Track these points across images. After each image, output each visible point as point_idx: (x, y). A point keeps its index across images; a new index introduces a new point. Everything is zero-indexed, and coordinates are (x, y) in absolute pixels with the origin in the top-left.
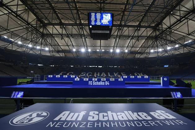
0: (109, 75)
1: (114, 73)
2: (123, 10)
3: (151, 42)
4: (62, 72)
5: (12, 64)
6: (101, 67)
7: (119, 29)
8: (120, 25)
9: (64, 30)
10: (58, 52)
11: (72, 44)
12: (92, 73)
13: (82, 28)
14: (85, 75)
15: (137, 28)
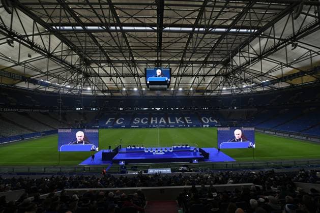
0: (170, 122)
1: (176, 118)
2: (184, 48)
3: (222, 80)
4: (110, 119)
5: (48, 111)
6: (159, 109)
7: (180, 67)
8: (182, 62)
9: (112, 68)
10: (103, 91)
11: (121, 81)
12: (147, 119)
13: (135, 66)
14: (139, 122)
15: (203, 65)
